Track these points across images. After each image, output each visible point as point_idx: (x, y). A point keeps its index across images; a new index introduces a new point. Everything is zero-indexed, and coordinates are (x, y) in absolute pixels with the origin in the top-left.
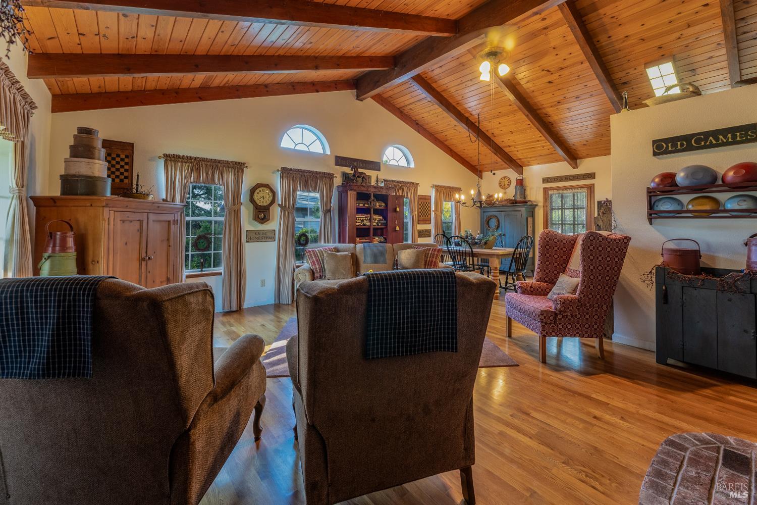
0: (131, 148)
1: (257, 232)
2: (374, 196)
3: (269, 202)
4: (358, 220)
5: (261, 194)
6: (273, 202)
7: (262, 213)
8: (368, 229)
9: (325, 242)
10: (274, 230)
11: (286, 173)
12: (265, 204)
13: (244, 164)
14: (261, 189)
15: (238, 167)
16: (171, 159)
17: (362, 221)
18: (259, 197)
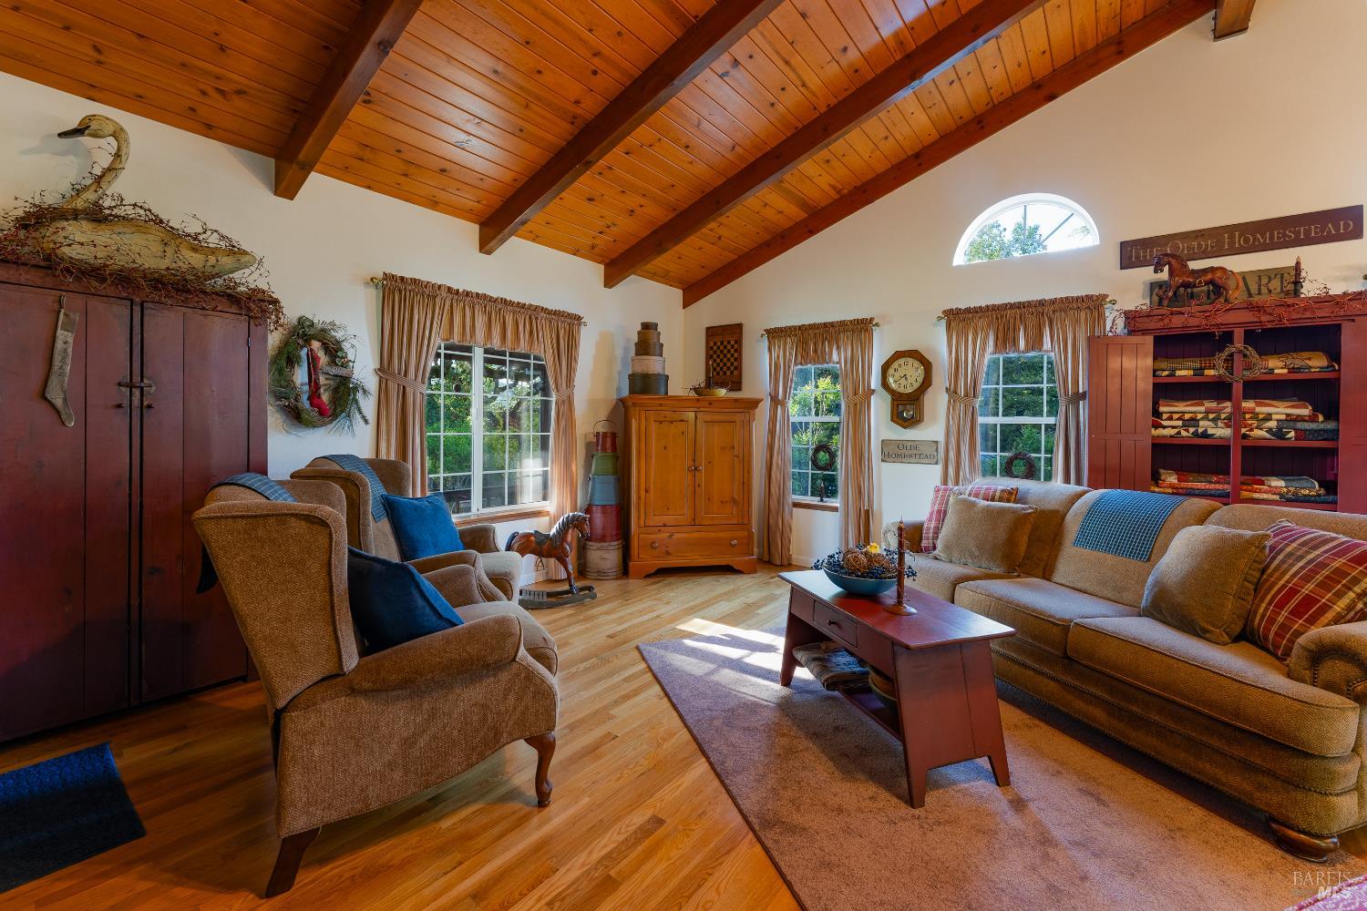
0: (738, 331)
1: (900, 444)
2: (1250, 337)
3: (916, 385)
4: (1170, 419)
5: (901, 372)
6: (926, 383)
7: (907, 408)
8: (1221, 449)
9: (1067, 480)
10: (936, 442)
11: (957, 319)
12: (909, 390)
13: (872, 319)
14: (901, 361)
15: (861, 329)
16: (775, 334)
17: (1194, 421)
18: (897, 377)
